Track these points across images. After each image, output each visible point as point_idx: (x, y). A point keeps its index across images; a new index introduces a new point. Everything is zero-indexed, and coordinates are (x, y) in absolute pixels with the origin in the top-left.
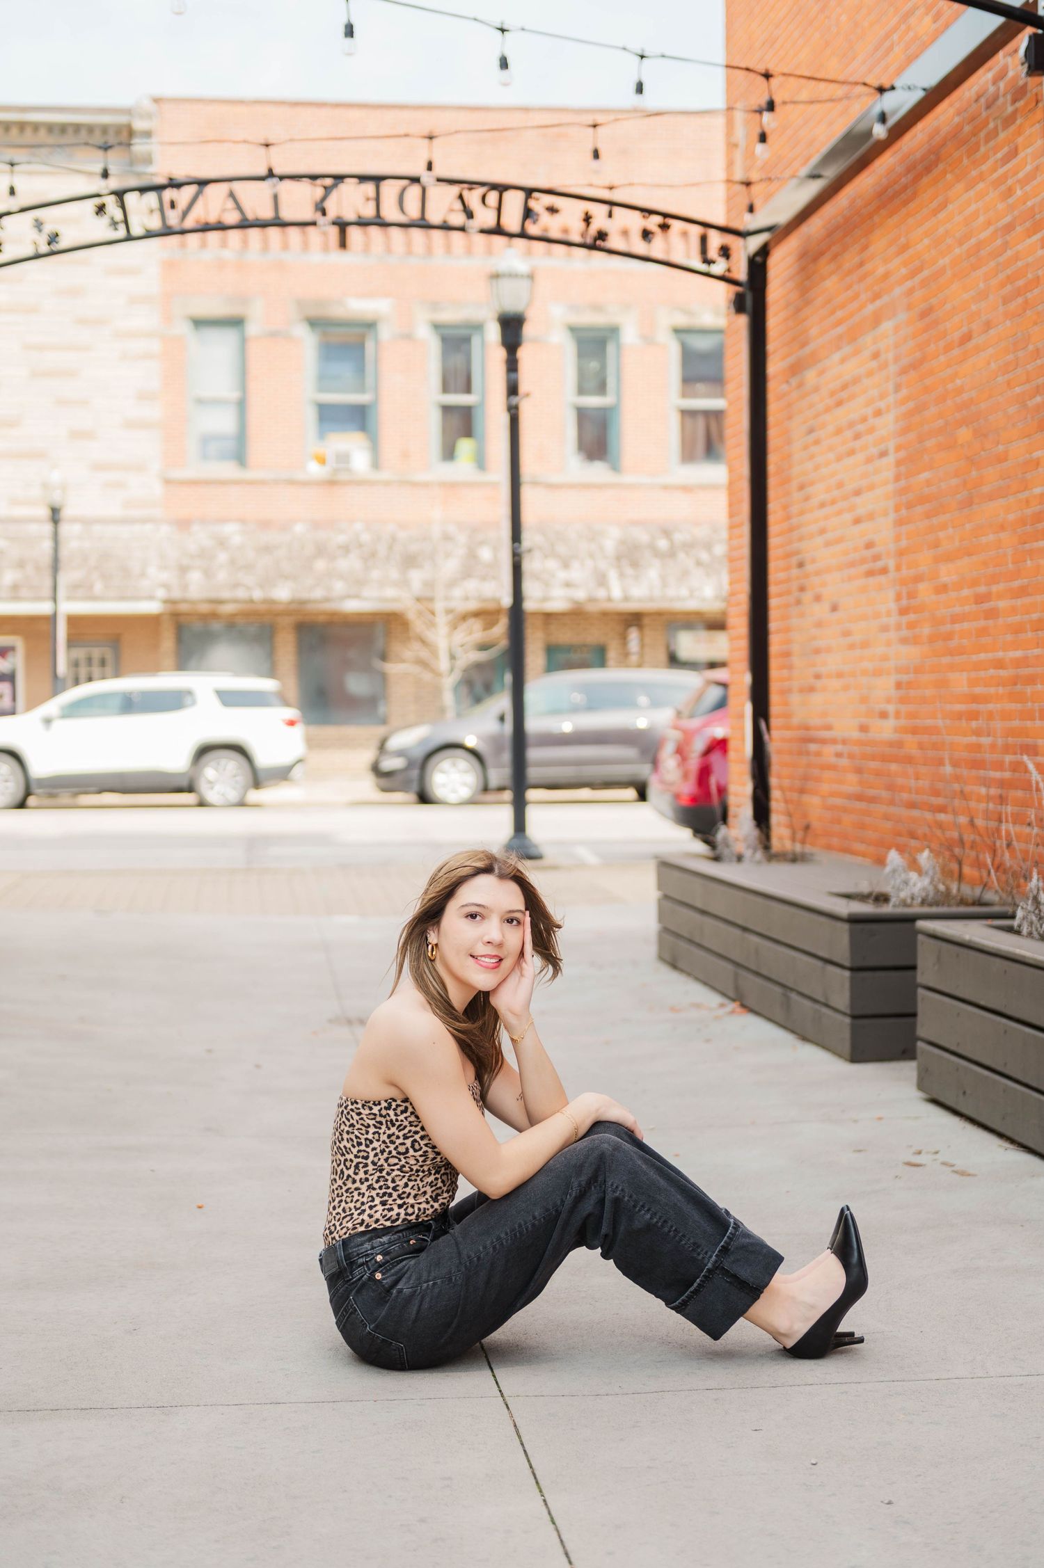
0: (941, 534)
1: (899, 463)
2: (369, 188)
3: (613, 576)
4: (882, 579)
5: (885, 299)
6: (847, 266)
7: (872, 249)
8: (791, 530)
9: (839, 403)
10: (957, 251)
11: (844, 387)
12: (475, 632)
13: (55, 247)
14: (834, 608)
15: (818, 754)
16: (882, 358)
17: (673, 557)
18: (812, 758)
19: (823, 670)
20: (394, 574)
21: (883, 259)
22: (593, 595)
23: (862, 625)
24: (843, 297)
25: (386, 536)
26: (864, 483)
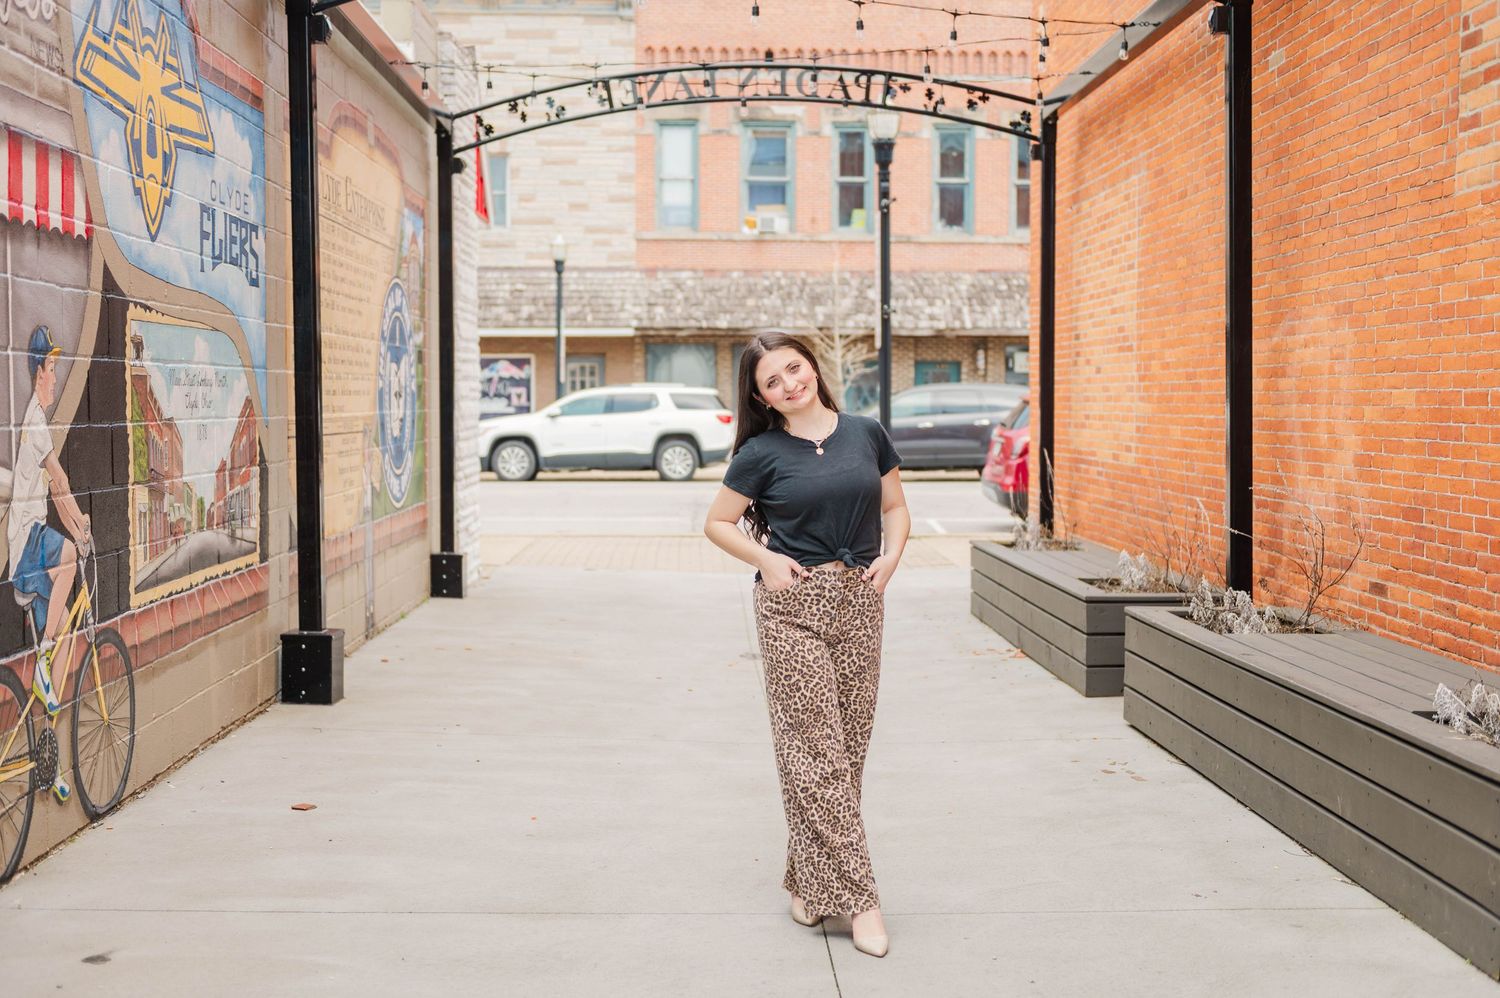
0: (1167, 328)
1: (1140, 275)
2: (776, 75)
3: (966, 310)
4: (1129, 354)
5: (1134, 159)
6: (1110, 132)
7: (1126, 123)
8: (1071, 311)
9: (1103, 228)
10: (1179, 134)
11: (1107, 216)
12: (862, 353)
13: (562, 117)
14: (1099, 371)
15: (1087, 471)
16: (1131, 200)
17: (1011, 297)
18: (1082, 475)
19: (1091, 413)
20: (805, 310)
21: (1133, 131)
22: (951, 326)
23: (1116, 384)
24: (1107, 153)
25: (799, 282)
26: (1118, 285)
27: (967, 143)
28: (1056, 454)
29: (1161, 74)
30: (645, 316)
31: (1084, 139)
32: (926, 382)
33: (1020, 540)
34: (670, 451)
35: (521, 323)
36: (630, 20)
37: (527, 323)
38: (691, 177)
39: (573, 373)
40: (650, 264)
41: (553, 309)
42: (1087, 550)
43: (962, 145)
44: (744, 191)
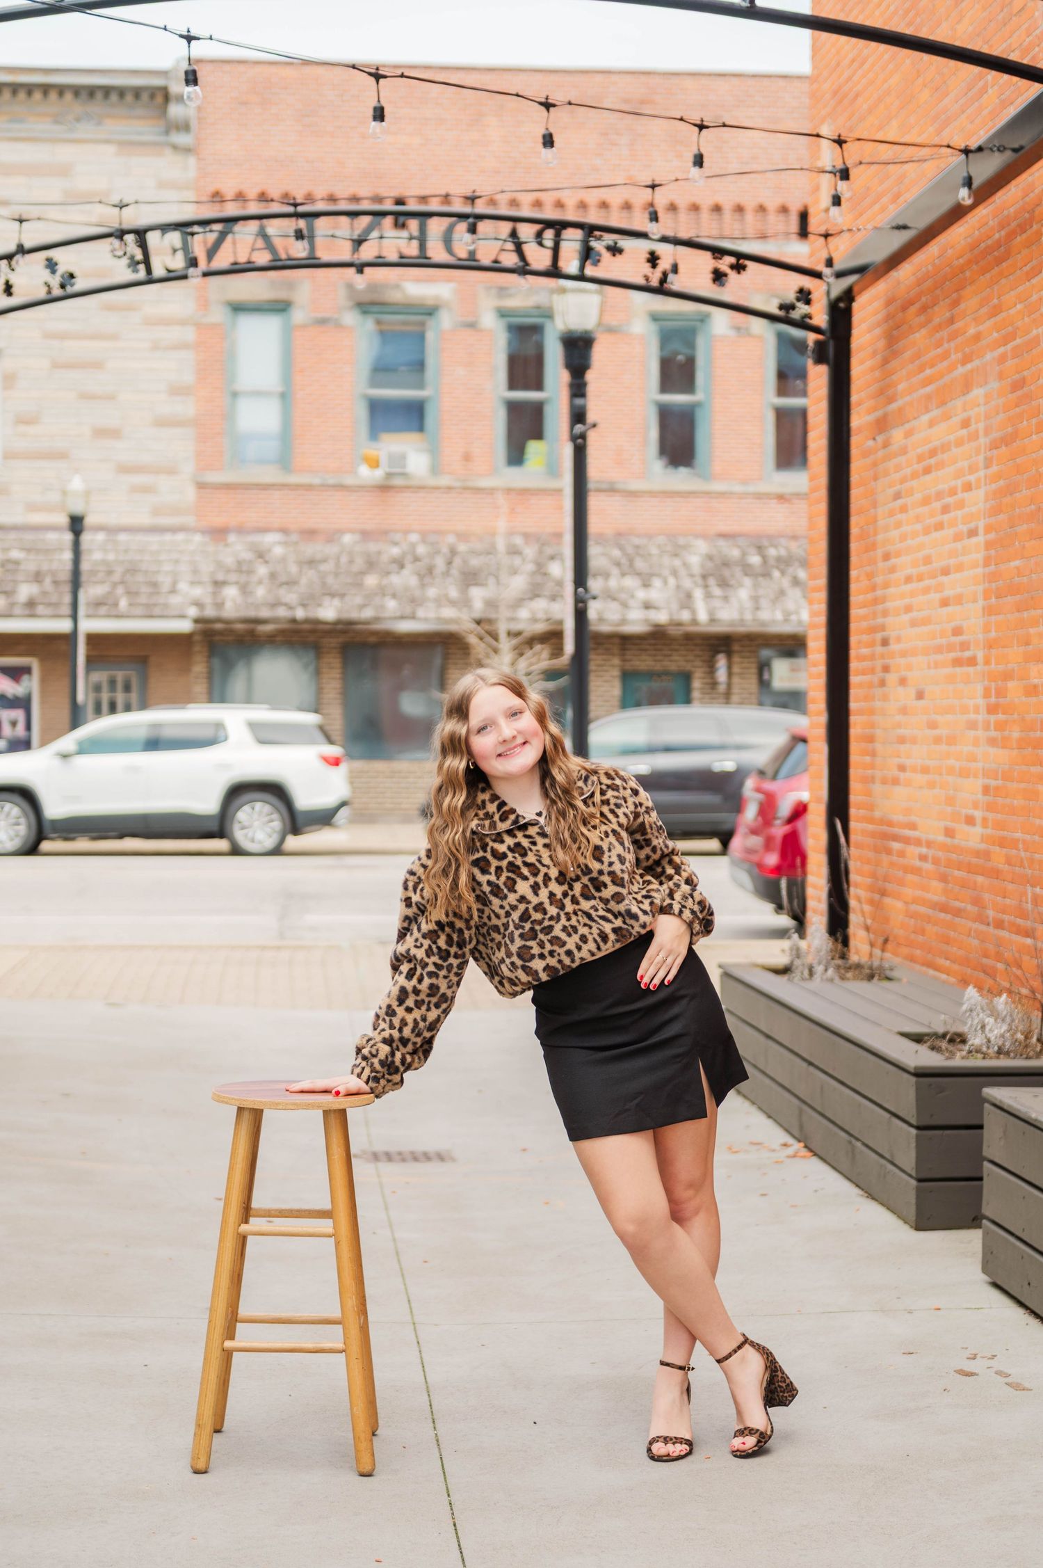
0: (1032, 631)
1: (989, 545)
2: (411, 226)
3: (698, 594)
4: (971, 669)
5: (976, 363)
6: (937, 321)
7: (962, 306)
8: (876, 601)
9: (927, 471)
11: (933, 453)
12: (541, 659)
13: (69, 290)
14: (920, 695)
15: (902, 854)
16: (973, 427)
17: (767, 575)
18: (895, 858)
19: (908, 762)
20: (454, 593)
21: (975, 319)
22: (676, 617)
23: (949, 717)
24: (933, 353)
25: (445, 550)
26: (952, 561)
27: (701, 343)
28: (853, 825)
29: (1022, 228)
30: (208, 600)
31: (894, 333)
32: (638, 704)
33: (797, 962)
34: (246, 808)
35: (17, 611)
36: (187, 150)
37: (27, 612)
38: (280, 389)
39: (98, 688)
40: (218, 521)
41: (67, 589)
42: (905, 980)
43: (691, 345)
44: (362, 412)
